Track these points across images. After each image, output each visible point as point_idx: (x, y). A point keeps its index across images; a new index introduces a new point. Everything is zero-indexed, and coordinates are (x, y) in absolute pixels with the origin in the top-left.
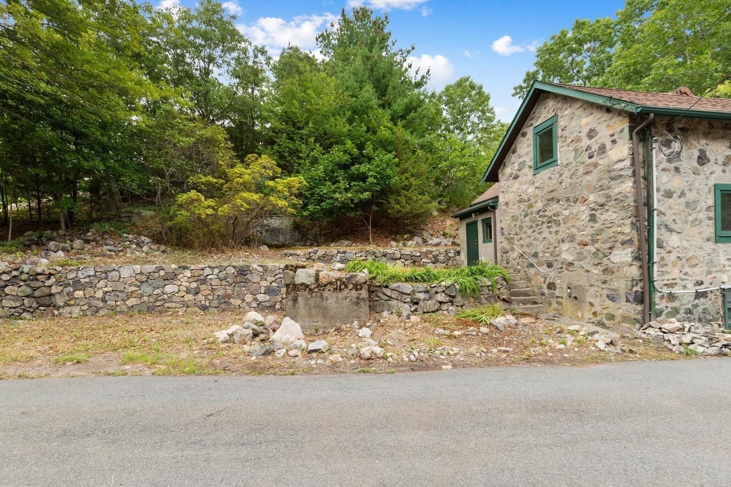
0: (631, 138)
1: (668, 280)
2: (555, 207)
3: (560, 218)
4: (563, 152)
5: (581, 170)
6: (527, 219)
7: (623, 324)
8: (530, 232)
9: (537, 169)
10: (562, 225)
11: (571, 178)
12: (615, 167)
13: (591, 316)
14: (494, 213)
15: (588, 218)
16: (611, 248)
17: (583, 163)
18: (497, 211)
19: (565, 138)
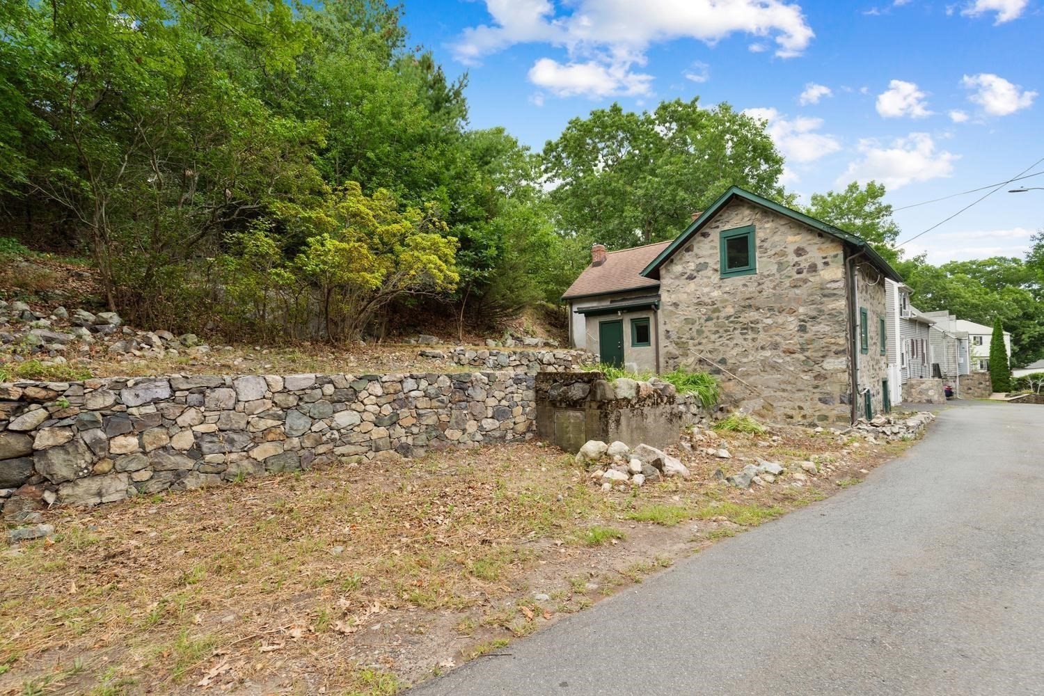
0: (845, 265)
2: (753, 315)
3: (759, 326)
4: (763, 262)
5: (787, 283)
6: (709, 323)
7: (837, 423)
8: (713, 337)
9: (725, 274)
10: (762, 333)
11: (774, 288)
12: (828, 286)
13: (800, 419)
14: (656, 312)
15: (796, 329)
16: (823, 357)
17: (790, 277)
18: (659, 312)
19: (766, 249)
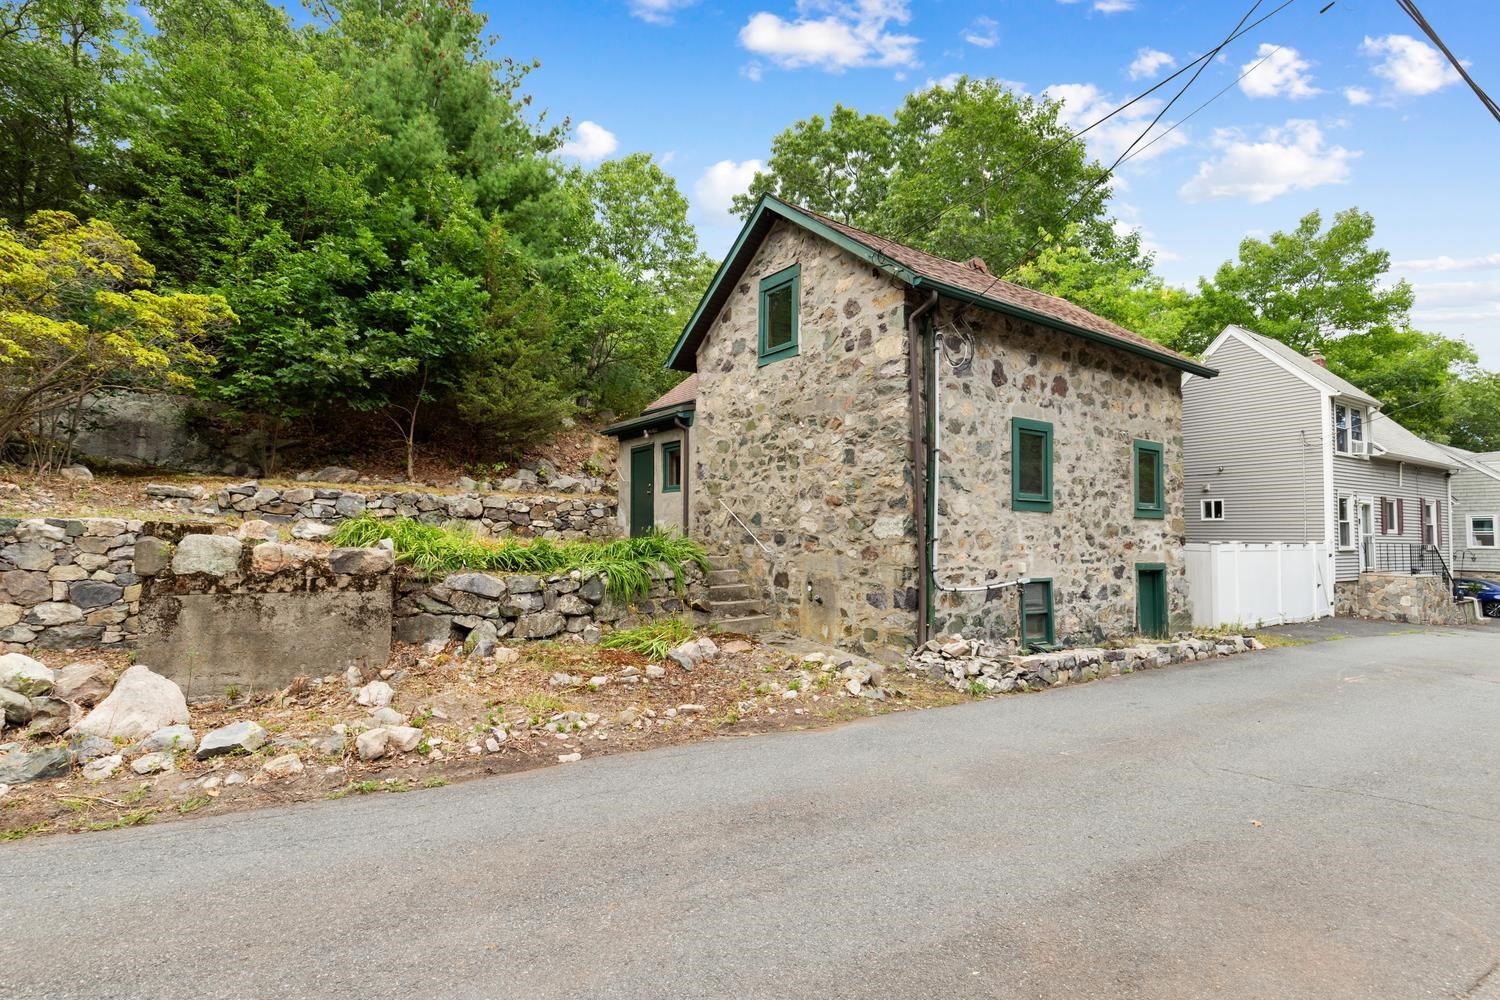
0: (907, 327)
1: (952, 569)
2: (791, 433)
3: (799, 453)
4: (807, 334)
5: (834, 371)
6: (744, 450)
7: (889, 647)
8: (748, 474)
9: (765, 357)
10: (802, 465)
11: (818, 381)
12: (883, 372)
13: (843, 635)
14: (686, 432)
15: (842, 457)
16: (875, 512)
17: (838, 357)
18: (691, 430)
19: (812, 308)
